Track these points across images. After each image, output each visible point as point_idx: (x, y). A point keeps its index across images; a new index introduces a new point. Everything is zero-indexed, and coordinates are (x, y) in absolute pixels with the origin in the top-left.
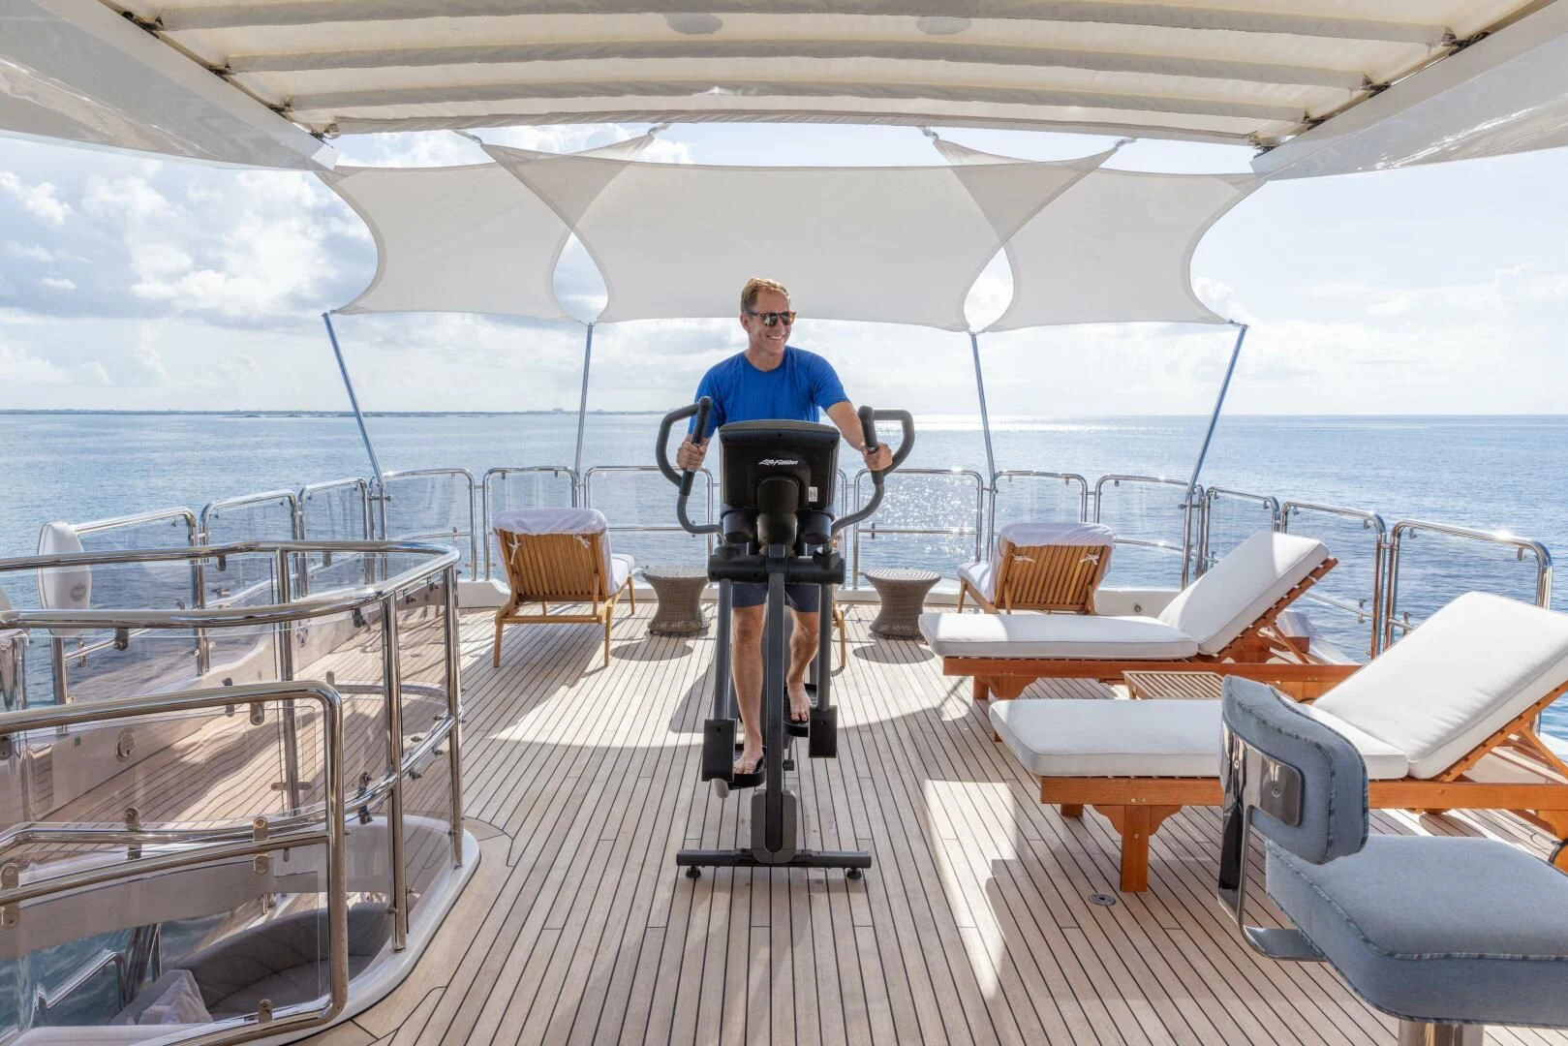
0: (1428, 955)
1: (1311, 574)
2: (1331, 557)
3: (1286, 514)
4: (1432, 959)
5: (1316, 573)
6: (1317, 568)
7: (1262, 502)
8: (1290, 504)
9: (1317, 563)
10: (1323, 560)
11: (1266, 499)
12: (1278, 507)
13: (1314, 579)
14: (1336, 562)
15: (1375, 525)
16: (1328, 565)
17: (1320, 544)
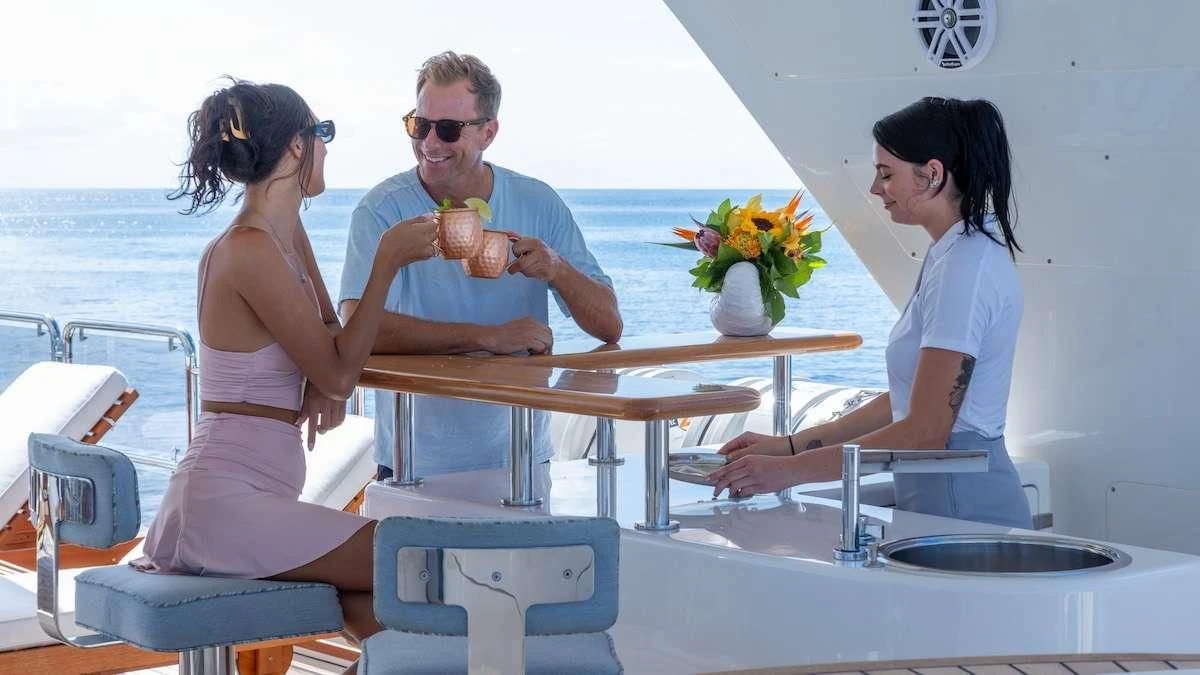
0: (185, 601)
1: (108, 414)
2: (129, 390)
3: (70, 340)
4: (188, 602)
5: (113, 412)
6: (114, 406)
7: (34, 326)
8: (73, 325)
9: (112, 399)
10: (120, 395)
11: (40, 321)
12: (58, 332)
13: (110, 421)
14: (135, 395)
15: (183, 344)
16: (127, 400)
17: (114, 375)
